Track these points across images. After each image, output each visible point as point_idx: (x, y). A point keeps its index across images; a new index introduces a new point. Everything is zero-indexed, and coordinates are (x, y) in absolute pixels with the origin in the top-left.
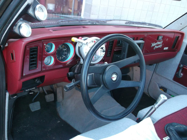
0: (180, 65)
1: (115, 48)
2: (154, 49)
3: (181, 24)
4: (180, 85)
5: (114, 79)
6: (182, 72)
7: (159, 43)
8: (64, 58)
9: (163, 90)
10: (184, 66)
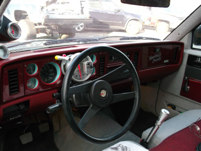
0: (184, 77)
1: (108, 65)
2: (153, 63)
3: (179, 34)
4: (188, 100)
5: (104, 95)
6: (188, 85)
7: (157, 56)
8: (51, 79)
9: (172, 107)
10: (189, 79)
